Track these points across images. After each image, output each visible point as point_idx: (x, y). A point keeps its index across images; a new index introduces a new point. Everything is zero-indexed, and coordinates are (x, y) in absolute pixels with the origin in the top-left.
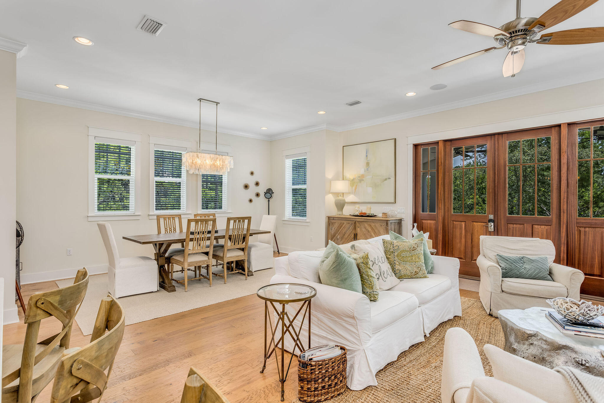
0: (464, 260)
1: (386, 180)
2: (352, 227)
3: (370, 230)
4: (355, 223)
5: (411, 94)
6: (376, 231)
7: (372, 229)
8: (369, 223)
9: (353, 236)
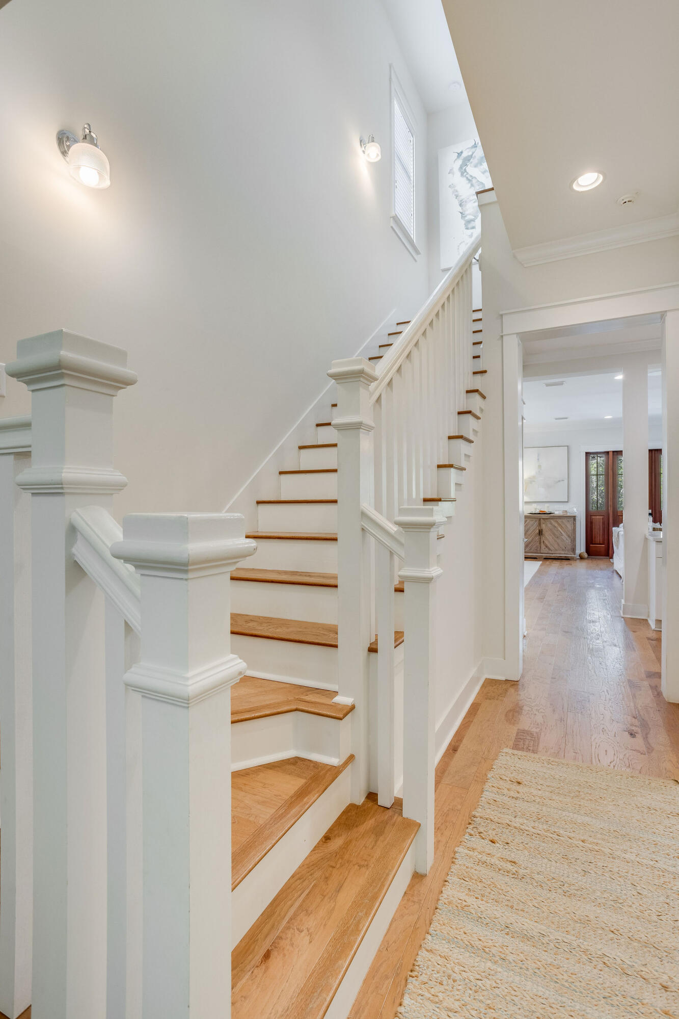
1: (559, 481)
2: (537, 523)
3: (556, 525)
4: (540, 520)
6: (563, 526)
7: (559, 525)
8: (555, 520)
9: (537, 531)
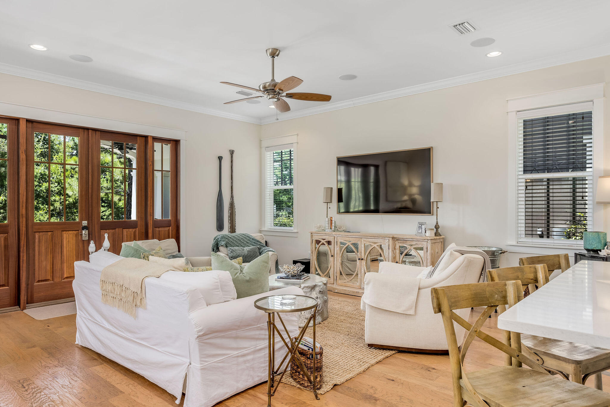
0: (52, 282)
5: (38, 47)
